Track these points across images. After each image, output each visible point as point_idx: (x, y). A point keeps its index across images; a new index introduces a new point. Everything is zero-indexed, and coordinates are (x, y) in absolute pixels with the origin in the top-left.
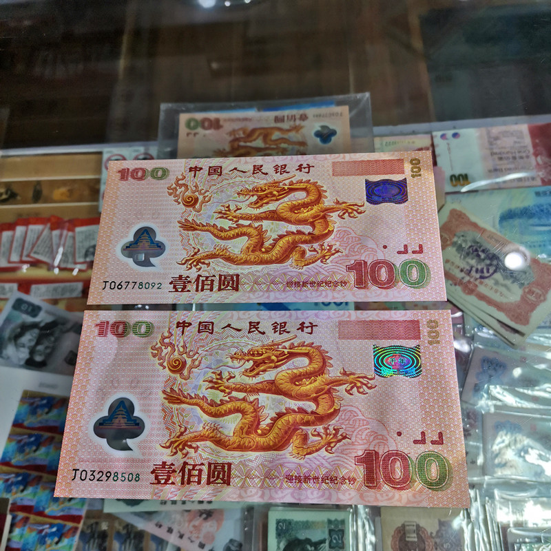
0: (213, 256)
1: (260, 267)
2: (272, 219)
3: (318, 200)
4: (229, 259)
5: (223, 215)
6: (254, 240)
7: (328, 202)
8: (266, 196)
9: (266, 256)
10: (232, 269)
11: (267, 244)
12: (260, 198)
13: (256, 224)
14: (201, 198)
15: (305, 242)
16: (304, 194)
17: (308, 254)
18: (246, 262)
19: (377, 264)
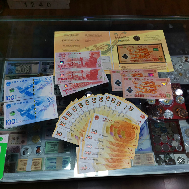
0: (140, 92)
1: (147, 94)
2: (148, 87)
3: (154, 85)
4: (143, 92)
5: (141, 86)
6: (146, 90)
7: (156, 85)
8: (147, 83)
9: (148, 92)
10: (143, 94)
11: (148, 90)
12: (146, 84)
13: (146, 88)
14: (137, 83)
15: (153, 90)
16: (152, 83)
17: (154, 92)
18: (145, 93)
19: (163, 94)
